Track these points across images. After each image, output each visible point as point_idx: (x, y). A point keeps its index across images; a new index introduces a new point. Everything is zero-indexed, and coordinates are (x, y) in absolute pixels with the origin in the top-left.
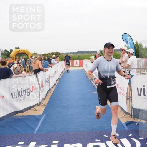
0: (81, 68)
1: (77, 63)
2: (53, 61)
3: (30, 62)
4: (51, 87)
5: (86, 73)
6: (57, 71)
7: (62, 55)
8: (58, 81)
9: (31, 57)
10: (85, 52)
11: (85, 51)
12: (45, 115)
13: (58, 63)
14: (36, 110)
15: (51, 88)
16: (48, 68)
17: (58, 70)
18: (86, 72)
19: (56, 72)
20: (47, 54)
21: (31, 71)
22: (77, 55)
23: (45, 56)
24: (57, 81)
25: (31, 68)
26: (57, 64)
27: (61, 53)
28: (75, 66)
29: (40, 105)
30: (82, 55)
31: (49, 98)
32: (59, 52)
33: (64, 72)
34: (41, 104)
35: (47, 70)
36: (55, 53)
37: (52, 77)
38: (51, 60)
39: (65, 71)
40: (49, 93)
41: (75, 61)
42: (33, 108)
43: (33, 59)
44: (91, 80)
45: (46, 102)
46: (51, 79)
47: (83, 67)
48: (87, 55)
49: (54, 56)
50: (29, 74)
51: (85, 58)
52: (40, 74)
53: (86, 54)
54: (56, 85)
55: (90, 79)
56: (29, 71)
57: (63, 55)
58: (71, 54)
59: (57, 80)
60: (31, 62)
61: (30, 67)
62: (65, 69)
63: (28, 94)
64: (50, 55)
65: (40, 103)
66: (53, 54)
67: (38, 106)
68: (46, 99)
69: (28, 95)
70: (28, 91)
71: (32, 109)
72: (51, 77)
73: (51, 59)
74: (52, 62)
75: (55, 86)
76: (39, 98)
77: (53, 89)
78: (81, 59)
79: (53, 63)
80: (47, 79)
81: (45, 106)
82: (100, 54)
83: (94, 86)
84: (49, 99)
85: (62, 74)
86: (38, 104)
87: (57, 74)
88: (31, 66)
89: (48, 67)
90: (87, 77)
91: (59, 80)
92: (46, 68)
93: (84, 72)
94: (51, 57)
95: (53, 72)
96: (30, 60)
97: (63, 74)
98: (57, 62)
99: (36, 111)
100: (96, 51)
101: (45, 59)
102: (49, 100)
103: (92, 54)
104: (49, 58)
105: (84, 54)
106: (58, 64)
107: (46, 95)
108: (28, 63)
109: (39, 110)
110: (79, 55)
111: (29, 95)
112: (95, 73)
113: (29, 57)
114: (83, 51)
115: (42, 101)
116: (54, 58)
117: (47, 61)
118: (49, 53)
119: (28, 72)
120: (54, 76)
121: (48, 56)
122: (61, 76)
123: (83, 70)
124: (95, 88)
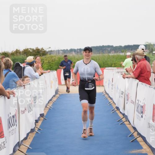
2: (28, 70)
4: (23, 136)
5: (110, 101)
6: (38, 97)
7: (52, 57)
8: (40, 123)
10: (109, 49)
11: (109, 46)
13: (40, 76)
15: (22, 139)
16: (15, 90)
17: (39, 94)
18: (111, 99)
20: (13, 54)
23: (8, 58)
24: (37, 121)
26: (37, 78)
27: (47, 50)
30: (101, 55)
32: (42, 49)
33: (55, 99)
35: (13, 93)
36: (33, 50)
37: (26, 112)
38: (24, 68)
39: (58, 96)
40: (18, 152)
44: (124, 120)
46: (22, 116)
47: (103, 86)
48: (113, 57)
51: (109, 63)
53: (111, 54)
54: (35, 132)
55: (121, 116)
57: (52, 55)
58: (74, 53)
59: (39, 118)
62: (57, 92)
64: (21, 57)
66: (27, 52)
73: (22, 65)
74: (26, 73)
75: (32, 136)
77: (28, 143)
79: (27, 77)
80: (13, 117)
83: (132, 136)
85: (50, 105)
89: (16, 87)
90: (114, 112)
91: (42, 119)
94: (23, 62)
97: (54, 104)
98: (37, 74)
100: (137, 47)
101: (7, 66)
104: (18, 65)
105: (106, 55)
112: (133, 103)
114: (103, 46)
116: (31, 64)
117: (13, 72)
118: (17, 52)
120: (29, 108)
121: (16, 57)
122: (47, 110)
123: (104, 93)
124: (135, 141)
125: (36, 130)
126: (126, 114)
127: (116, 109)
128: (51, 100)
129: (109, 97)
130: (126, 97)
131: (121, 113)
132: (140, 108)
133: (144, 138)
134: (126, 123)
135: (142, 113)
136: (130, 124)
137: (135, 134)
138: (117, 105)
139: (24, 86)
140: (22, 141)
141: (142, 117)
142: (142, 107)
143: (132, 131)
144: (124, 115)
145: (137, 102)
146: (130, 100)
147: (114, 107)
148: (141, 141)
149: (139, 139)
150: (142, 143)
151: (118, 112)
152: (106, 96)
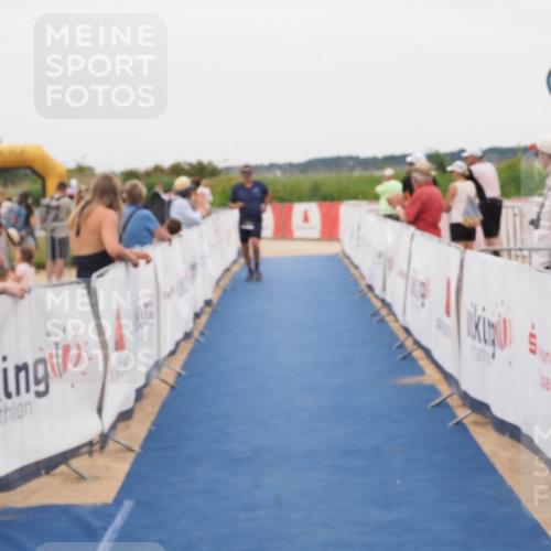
0: (330, 248)
1: (306, 219)
3: (53, 214)
4: (168, 347)
6: (199, 262)
7: (230, 180)
8: (204, 319)
9: (62, 186)
10: (351, 164)
11: (350, 158)
12: (128, 505)
13: (204, 217)
14: (82, 478)
15: (164, 353)
16: (149, 250)
17: (203, 257)
18: (356, 267)
19: (193, 267)
20: (148, 174)
21: (60, 262)
22: (307, 180)
23: (135, 182)
24: (197, 316)
25: (58, 248)
26: (197, 224)
28: (297, 233)
29: (102, 448)
31: (156, 410)
32: (210, 163)
34: (111, 446)
35: (147, 258)
36: (191, 165)
37: (175, 296)
38: (170, 202)
40: (155, 382)
41: (299, 209)
42: (63, 468)
43: (71, 197)
44: (384, 312)
45: (138, 431)
46: (166, 305)
47: (338, 240)
49: (183, 182)
50: (49, 277)
51: (351, 191)
52: (109, 280)
53: (357, 173)
54: (192, 340)
55: (377, 304)
56: (49, 263)
57: (230, 176)
58: (278, 173)
59: (202, 309)
60: (62, 215)
61: (53, 239)
63: (42, 388)
64: (165, 179)
65: (104, 439)
66: (177, 170)
67: (90, 453)
68: (136, 416)
69: (39, 395)
70: (41, 373)
71: (62, 474)
72: (168, 295)
73: (165, 197)
75: (187, 347)
76: (100, 410)
77: (177, 364)
78: (329, 198)
80: (146, 305)
81: (131, 457)
82: (433, 173)
83: (401, 346)
84: (152, 418)
85: (225, 282)
86: (91, 444)
87: (199, 278)
88: (59, 235)
91: (208, 310)
92: (143, 243)
93: (346, 267)
94: (168, 189)
95: (180, 268)
96: (54, 203)
97: (233, 279)
99: (83, 485)
101: (133, 198)
102: (154, 424)
103: (389, 172)
104: (157, 196)
106: (208, 226)
107: (140, 394)
108: (44, 220)
109: (97, 478)
110: (320, 176)
111: (45, 393)
113: (52, 185)
114: (339, 158)
115: (113, 427)
118: (158, 170)
119: (40, 267)
120: (181, 288)
121: (153, 179)
122: (219, 292)
123: (341, 255)
124: (408, 357)
125: (196, 334)
126: (388, 299)
127: (366, 290)
128: (227, 270)
129: (352, 263)
130: (389, 264)
131: (377, 297)
132: (417, 287)
133: (428, 353)
134: (389, 319)
135: (423, 296)
136: (397, 320)
137: (409, 343)
138: (368, 281)
139: (170, 240)
140: (165, 359)
141: (423, 305)
142: (423, 284)
143: (402, 335)
144: (383, 301)
145: (411, 273)
146: (395, 270)
147: (363, 285)
148: (421, 358)
149: (418, 354)
150: (424, 363)
151: (370, 295)
152: (346, 261)
